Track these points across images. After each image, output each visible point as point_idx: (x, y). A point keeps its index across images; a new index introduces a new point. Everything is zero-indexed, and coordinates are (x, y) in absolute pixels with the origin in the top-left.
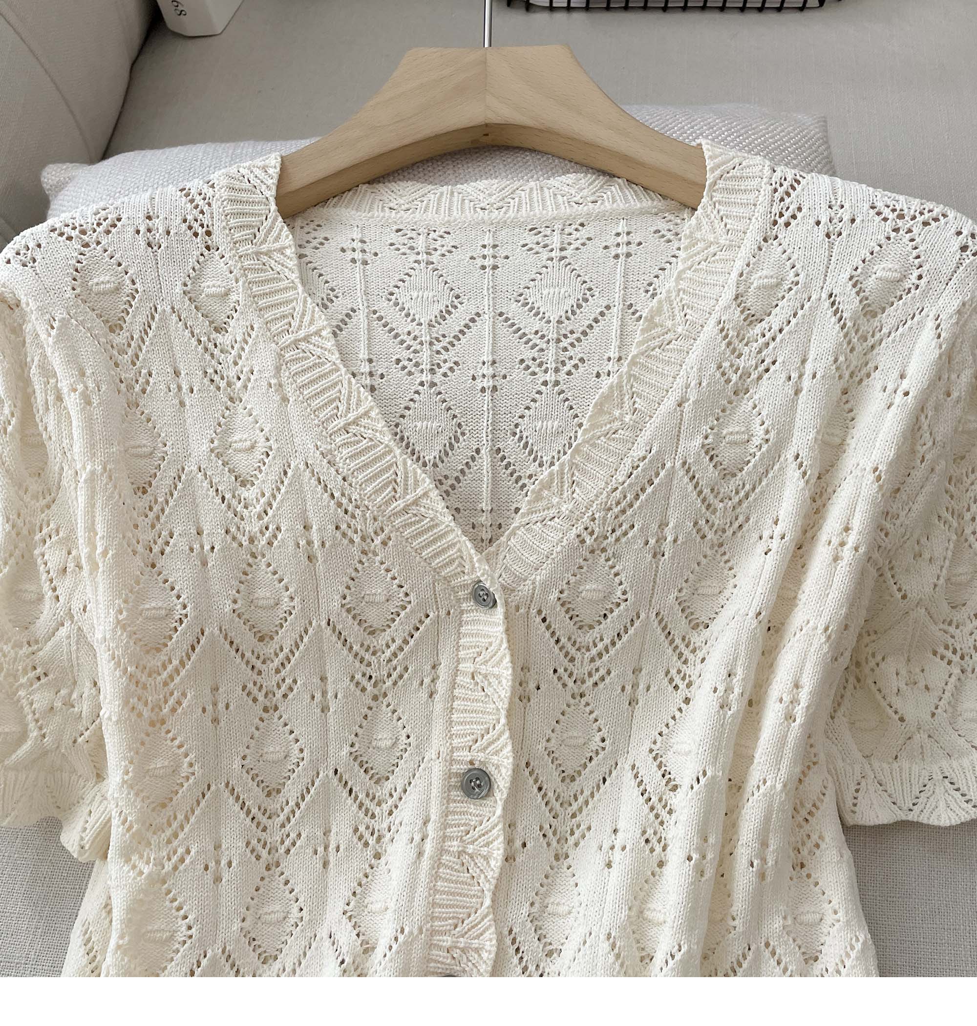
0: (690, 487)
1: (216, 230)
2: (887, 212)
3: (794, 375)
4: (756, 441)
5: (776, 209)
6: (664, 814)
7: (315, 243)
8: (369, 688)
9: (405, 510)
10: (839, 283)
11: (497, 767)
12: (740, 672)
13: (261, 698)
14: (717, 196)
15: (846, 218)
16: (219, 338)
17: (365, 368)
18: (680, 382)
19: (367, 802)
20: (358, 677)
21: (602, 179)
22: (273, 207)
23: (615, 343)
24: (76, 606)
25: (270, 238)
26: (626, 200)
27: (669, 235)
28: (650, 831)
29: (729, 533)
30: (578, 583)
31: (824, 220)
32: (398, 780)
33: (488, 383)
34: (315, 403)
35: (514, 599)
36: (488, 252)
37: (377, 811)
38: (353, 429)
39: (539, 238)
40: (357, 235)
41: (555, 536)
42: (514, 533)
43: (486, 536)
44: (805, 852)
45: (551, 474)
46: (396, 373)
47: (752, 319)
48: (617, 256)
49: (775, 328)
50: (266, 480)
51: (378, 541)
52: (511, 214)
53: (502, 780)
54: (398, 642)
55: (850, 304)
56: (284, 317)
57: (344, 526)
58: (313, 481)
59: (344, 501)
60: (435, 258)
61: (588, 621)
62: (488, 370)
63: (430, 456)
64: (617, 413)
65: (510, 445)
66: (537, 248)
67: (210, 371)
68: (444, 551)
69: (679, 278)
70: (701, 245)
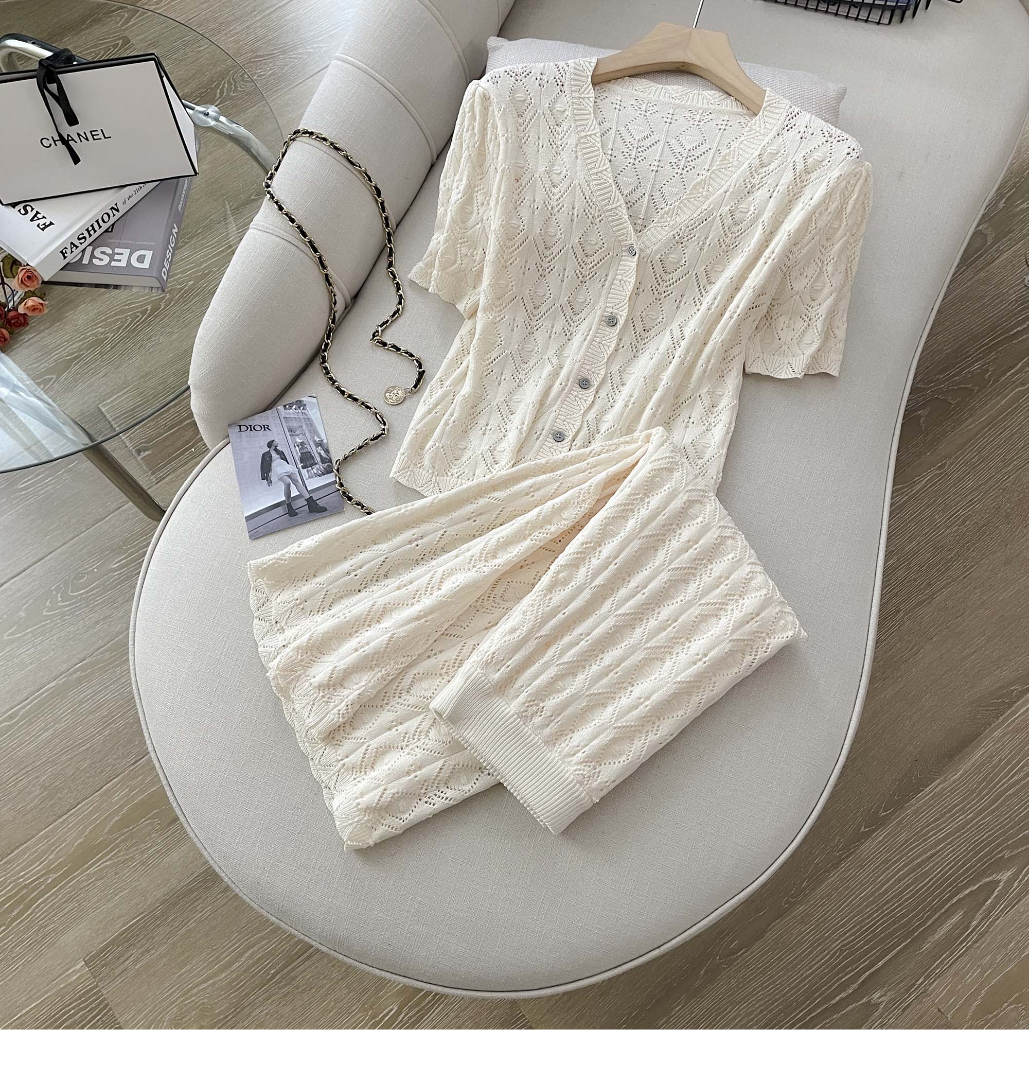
0: (721, 225)
1: (565, 85)
2: (826, 133)
3: (772, 190)
4: (750, 213)
5: (786, 124)
6: (677, 347)
7: (602, 98)
8: (581, 277)
9: (611, 210)
10: (799, 158)
11: (621, 316)
12: (719, 298)
13: (541, 270)
14: (766, 113)
15: (810, 132)
16: (557, 128)
17: (610, 152)
18: (728, 183)
19: (569, 320)
20: (578, 271)
21: (725, 96)
22: (590, 80)
23: (709, 163)
24: (485, 218)
25: (586, 92)
26: (732, 107)
27: (744, 125)
28: (670, 350)
29: (731, 247)
30: (669, 254)
31: (802, 131)
32: (582, 315)
33: (655, 168)
34: (588, 161)
35: (643, 255)
36: (670, 116)
37: (572, 324)
38: (599, 174)
39: (691, 115)
40: (619, 98)
41: (664, 233)
42: (649, 229)
43: (639, 229)
44: (725, 372)
45: (670, 209)
46: (621, 157)
47: (762, 166)
48: (720, 129)
49: (770, 170)
50: (563, 186)
51: (598, 219)
52: (683, 102)
53: (621, 322)
54: (596, 262)
55: (800, 167)
56: (583, 125)
57: (587, 211)
58: (580, 191)
59: (590, 201)
60: (648, 114)
61: (669, 271)
62: (657, 164)
63: (625, 192)
64: (701, 190)
65: (657, 195)
66: (689, 119)
67: (551, 140)
68: (621, 229)
69: (741, 143)
70: (754, 131)
